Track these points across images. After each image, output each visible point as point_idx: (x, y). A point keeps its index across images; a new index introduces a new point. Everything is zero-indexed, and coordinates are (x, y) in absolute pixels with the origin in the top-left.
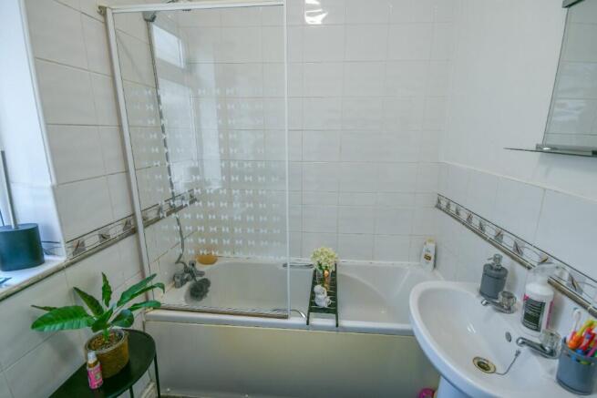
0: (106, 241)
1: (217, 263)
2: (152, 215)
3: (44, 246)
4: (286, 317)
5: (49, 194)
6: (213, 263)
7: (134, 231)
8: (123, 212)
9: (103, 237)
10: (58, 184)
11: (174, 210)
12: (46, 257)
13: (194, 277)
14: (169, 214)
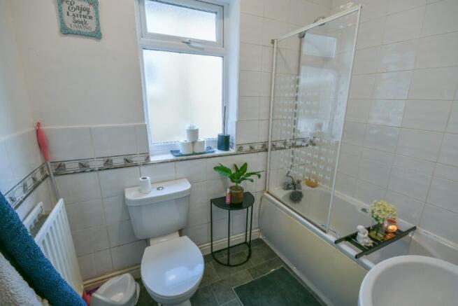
0: (252, 150)
1: (316, 188)
2: (279, 145)
3: (230, 144)
4: (325, 232)
5: (235, 124)
6: (313, 187)
7: (267, 150)
8: (263, 139)
9: (251, 148)
10: (239, 121)
11: (294, 146)
12: (230, 149)
13: (295, 189)
14: (290, 148)
